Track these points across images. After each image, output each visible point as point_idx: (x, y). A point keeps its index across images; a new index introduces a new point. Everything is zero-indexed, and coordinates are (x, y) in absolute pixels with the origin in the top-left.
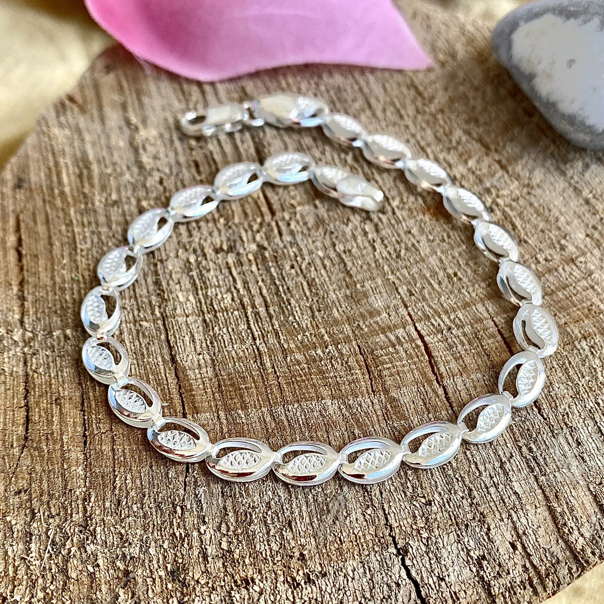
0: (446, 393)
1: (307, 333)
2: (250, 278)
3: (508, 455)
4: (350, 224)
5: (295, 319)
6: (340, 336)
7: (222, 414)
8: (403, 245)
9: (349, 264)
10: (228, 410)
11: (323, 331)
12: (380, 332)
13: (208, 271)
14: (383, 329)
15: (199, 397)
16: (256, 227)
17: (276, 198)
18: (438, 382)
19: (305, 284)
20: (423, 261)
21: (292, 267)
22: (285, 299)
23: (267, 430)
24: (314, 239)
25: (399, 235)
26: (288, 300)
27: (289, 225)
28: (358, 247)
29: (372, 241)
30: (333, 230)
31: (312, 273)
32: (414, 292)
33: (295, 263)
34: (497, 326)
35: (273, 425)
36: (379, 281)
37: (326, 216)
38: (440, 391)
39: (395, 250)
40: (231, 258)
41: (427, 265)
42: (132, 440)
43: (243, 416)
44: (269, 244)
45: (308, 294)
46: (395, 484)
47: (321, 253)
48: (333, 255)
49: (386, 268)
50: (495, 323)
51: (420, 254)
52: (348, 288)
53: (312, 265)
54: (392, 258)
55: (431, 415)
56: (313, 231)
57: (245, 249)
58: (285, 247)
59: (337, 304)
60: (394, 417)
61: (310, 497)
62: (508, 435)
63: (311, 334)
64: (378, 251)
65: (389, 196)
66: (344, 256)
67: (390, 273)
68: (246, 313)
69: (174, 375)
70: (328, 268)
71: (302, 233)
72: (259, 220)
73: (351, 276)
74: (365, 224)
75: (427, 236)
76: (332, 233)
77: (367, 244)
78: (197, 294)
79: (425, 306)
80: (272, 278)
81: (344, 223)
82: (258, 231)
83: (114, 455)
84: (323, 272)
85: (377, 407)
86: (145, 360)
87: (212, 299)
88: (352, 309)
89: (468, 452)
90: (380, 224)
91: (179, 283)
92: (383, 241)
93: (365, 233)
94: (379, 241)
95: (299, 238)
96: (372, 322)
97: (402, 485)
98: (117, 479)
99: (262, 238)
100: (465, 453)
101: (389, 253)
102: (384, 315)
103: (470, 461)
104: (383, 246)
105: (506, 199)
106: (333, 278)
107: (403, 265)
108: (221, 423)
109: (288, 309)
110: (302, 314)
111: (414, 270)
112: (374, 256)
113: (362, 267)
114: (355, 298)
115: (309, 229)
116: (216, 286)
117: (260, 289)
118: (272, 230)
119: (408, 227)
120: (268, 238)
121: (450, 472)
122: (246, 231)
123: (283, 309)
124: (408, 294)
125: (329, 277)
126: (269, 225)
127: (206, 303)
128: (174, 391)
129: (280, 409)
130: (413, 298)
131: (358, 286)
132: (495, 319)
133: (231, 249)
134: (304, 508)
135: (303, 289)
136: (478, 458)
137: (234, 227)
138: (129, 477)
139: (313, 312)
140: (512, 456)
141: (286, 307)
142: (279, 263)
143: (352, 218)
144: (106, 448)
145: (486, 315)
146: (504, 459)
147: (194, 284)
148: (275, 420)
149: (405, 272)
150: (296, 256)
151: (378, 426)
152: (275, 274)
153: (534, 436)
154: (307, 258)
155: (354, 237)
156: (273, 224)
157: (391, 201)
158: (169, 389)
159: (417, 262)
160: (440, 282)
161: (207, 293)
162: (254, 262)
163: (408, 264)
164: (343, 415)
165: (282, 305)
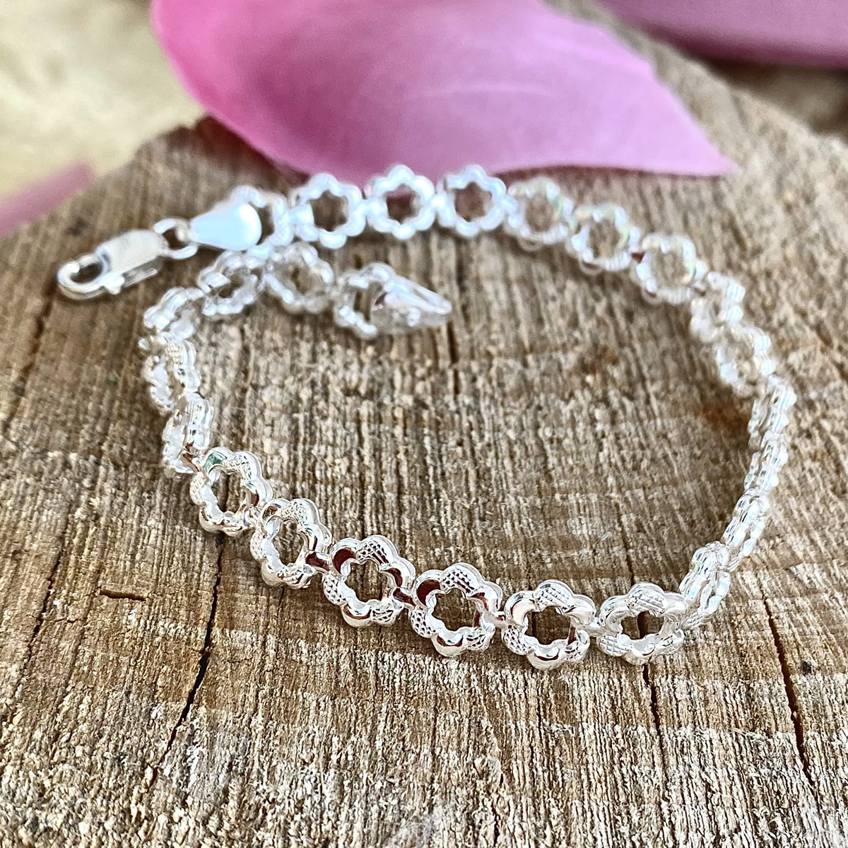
0: (654, 698)
1: (451, 549)
2: (386, 443)
3: (732, 826)
4: (572, 402)
5: (439, 522)
6: (505, 566)
7: (272, 640)
8: (648, 452)
9: (552, 460)
10: (283, 635)
11: (479, 551)
12: (571, 575)
13: (325, 418)
14: (579, 571)
15: (243, 604)
16: (420, 372)
17: (467, 337)
18: (646, 677)
19: (472, 473)
20: (675, 484)
21: (460, 444)
22: (433, 487)
23: (337, 683)
24: (508, 410)
25: (646, 437)
26: (437, 491)
27: (474, 380)
28: (575, 438)
29: (600, 435)
30: (542, 404)
31: (489, 460)
32: (646, 528)
33: (466, 438)
34: (769, 613)
35: (350, 678)
36: (594, 498)
37: (537, 380)
38: (646, 693)
39: (634, 457)
40: (366, 409)
41: (680, 493)
42: (111, 644)
43: (305, 651)
44: (434, 402)
45: (473, 489)
46: (524, 825)
47: (512, 435)
48: (531, 441)
49: (611, 480)
50: (767, 608)
51: (672, 472)
52: (540, 496)
53: (493, 447)
54: (625, 469)
55: (618, 728)
56: (510, 398)
57: (393, 400)
58: (458, 412)
59: (515, 516)
60: (555, 714)
61: (374, 809)
62: (741, 793)
63: (458, 551)
64: (606, 451)
65: (647, 375)
66: (547, 447)
67: (615, 489)
68: (363, 495)
69: (215, 561)
70: (516, 459)
71: (492, 398)
72: (429, 363)
73: (550, 479)
74: (597, 407)
75: (692, 448)
76: (539, 408)
77: (590, 437)
78: (295, 449)
79: (658, 554)
80: (423, 452)
81: (563, 399)
82: (423, 379)
83: (75, 659)
84: (507, 462)
85: (532, 692)
86: (178, 527)
87: (316, 461)
88: (537, 529)
89: (664, 804)
90: (620, 412)
91: (272, 425)
92: (617, 438)
93: (593, 421)
94: (611, 437)
95: (484, 404)
96: (563, 556)
97: (537, 830)
98: (67, 698)
99: (425, 390)
100: (660, 804)
101: (623, 460)
102: (586, 551)
103: (663, 820)
104: (616, 447)
105: (836, 423)
106: (521, 475)
107: (640, 483)
108: (265, 654)
109: (432, 504)
110: (453, 518)
111: (656, 493)
112: (597, 457)
113: (572, 469)
114: (548, 513)
115: (504, 395)
116: (328, 444)
117: (398, 464)
118: (445, 382)
119: (664, 427)
120: (436, 392)
121: (625, 829)
122: (403, 374)
123: (424, 503)
124: (635, 529)
125: (514, 472)
126: (443, 373)
127: (304, 465)
128: (207, 585)
129: (370, 656)
130: (641, 536)
131: (558, 496)
132: (768, 601)
133: (371, 395)
134: (358, 825)
135: (467, 481)
136: (678, 819)
137: (386, 364)
138: (87, 699)
139: (471, 519)
140: (738, 830)
141: (431, 501)
142: (441, 433)
143: (578, 393)
144: (66, 646)
145: (756, 591)
146: (723, 831)
147: (295, 433)
148: (355, 670)
149: (640, 493)
150: (471, 429)
151: (523, 723)
152: (428, 447)
153: (786, 805)
154: (487, 436)
155: (573, 423)
156: (450, 373)
157: (648, 384)
158: (199, 580)
159: (663, 484)
160: (693, 521)
161: (310, 449)
162: (400, 422)
163: (649, 483)
164: (471, 691)
165: (426, 496)
